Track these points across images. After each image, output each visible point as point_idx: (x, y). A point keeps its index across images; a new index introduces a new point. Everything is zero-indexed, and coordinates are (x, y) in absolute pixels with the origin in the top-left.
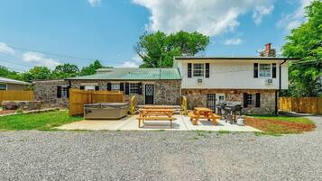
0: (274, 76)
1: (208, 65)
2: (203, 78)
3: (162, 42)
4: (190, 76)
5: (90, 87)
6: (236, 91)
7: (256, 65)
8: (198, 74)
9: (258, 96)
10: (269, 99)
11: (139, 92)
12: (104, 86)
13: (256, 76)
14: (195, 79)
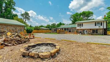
0: (101, 25)
1: (82, 24)
2: (81, 27)
3: (77, 16)
4: (78, 26)
5: (59, 29)
6: (90, 29)
7: (96, 23)
8: (80, 26)
9: (97, 30)
10: (101, 31)
11: (68, 30)
12: (62, 29)
13: (95, 25)
14: (79, 27)
